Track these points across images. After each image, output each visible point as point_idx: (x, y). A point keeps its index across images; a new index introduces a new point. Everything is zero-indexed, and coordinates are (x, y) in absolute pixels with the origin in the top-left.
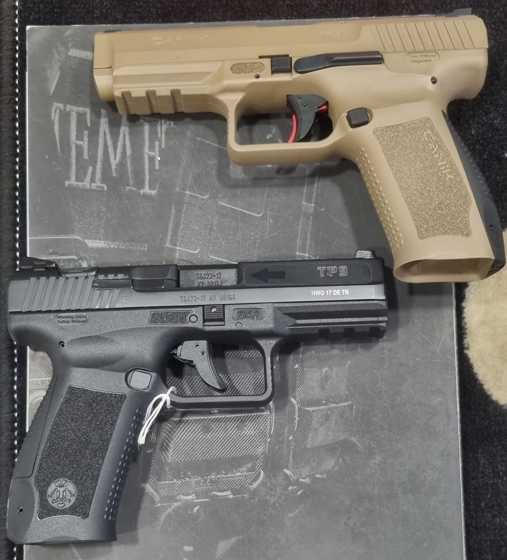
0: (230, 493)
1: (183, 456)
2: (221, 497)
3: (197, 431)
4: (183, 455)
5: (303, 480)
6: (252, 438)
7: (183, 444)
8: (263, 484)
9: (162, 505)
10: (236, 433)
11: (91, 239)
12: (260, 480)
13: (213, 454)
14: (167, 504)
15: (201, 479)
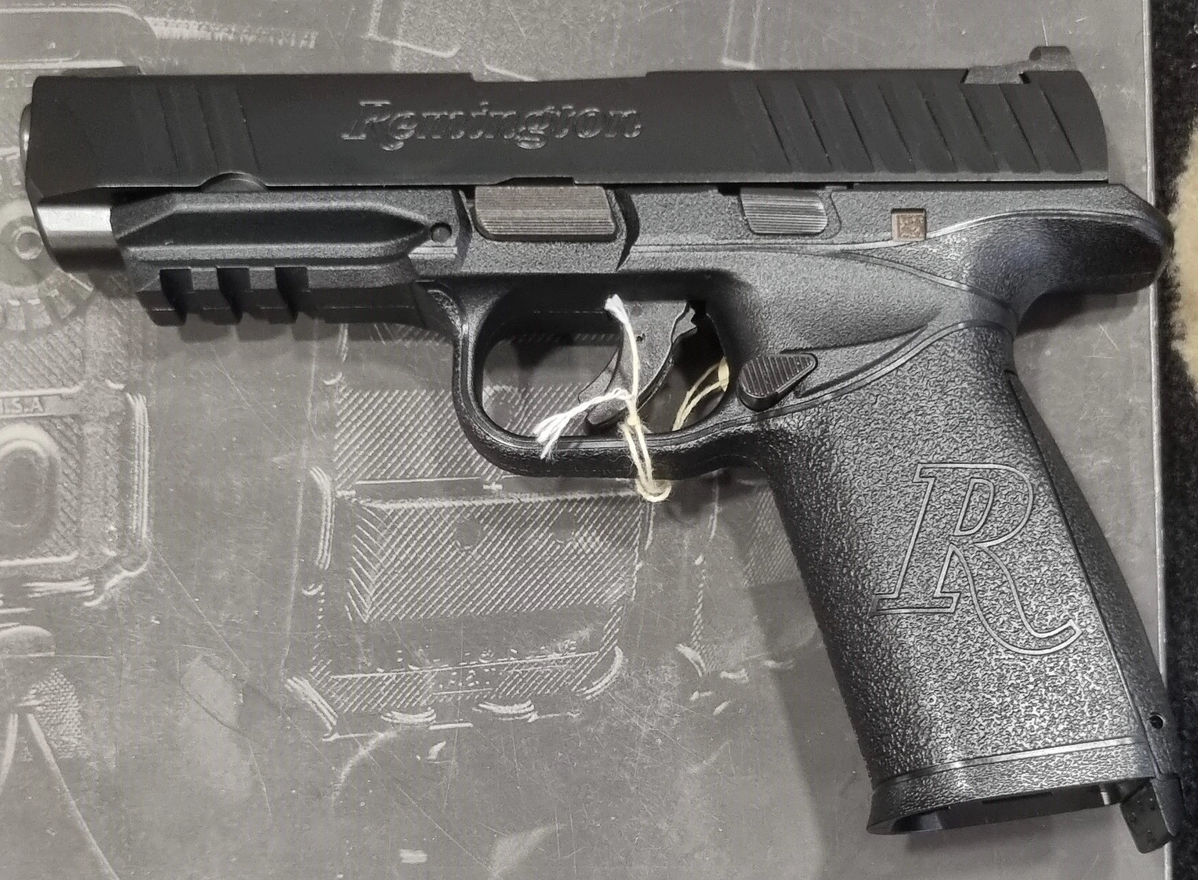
0: (530, 706)
1: (403, 606)
2: (504, 719)
3: (442, 539)
4: (402, 603)
5: (731, 676)
6: (592, 560)
7: (403, 572)
8: (621, 684)
9: (343, 736)
10: (551, 546)
11: (163, 14)
12: (612, 674)
13: (486, 601)
14: (357, 735)
15: (451, 668)
